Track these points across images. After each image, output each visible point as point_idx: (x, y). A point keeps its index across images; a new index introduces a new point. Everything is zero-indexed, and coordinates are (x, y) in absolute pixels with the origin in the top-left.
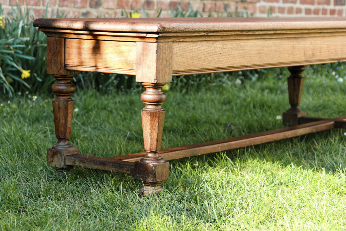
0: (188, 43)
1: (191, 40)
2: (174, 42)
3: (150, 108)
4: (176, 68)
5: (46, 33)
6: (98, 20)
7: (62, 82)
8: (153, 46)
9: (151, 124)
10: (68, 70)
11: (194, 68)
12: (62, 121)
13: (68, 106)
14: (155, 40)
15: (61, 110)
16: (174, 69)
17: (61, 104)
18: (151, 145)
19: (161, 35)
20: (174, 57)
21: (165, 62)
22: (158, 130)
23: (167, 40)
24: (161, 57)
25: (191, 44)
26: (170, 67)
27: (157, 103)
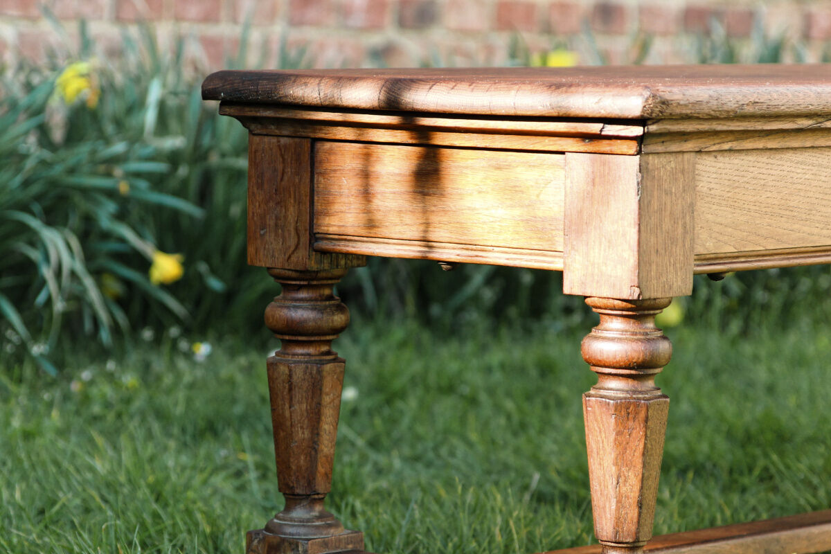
0: (751, 158)
1: (760, 144)
2: (699, 152)
3: (615, 387)
4: (708, 244)
5: (244, 120)
6: (431, 75)
7: (303, 294)
8: (627, 165)
9: (617, 443)
10: (324, 252)
11: (771, 246)
12: (302, 434)
13: (322, 378)
14: (633, 147)
15: (298, 395)
16: (700, 250)
17: (299, 373)
18: (618, 521)
19: (653, 128)
20: (701, 206)
21: (667, 224)
22: (644, 465)
23: (674, 147)
24: (655, 205)
25: (764, 159)
26: (687, 244)
27: (639, 369)
